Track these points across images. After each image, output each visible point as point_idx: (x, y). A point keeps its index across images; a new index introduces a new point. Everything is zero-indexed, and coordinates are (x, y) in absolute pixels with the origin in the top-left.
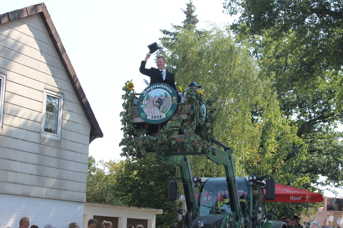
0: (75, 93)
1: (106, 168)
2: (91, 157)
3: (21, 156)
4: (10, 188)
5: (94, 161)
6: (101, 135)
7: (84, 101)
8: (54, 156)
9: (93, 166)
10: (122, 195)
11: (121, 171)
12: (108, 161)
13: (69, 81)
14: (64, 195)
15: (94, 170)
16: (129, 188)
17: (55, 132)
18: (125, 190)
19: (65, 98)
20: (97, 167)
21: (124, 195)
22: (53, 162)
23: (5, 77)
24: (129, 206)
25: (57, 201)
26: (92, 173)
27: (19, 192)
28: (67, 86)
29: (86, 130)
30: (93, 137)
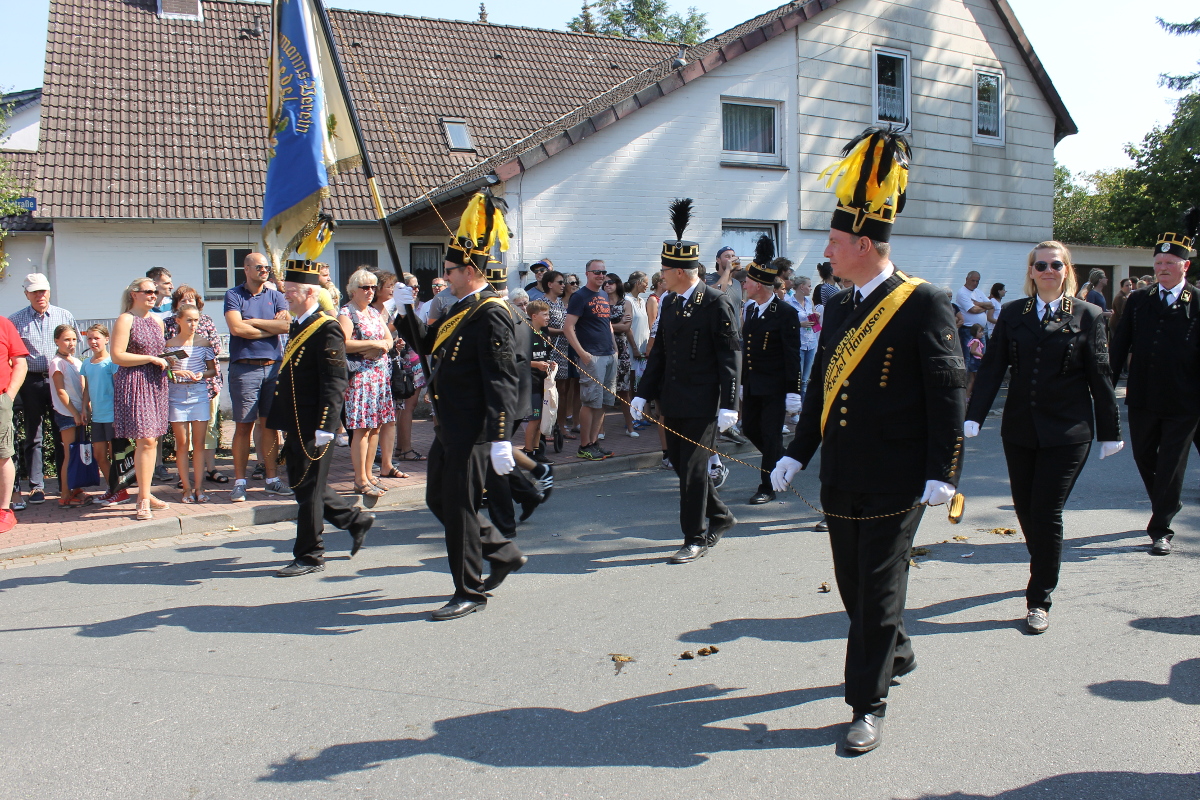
0: (1024, 63)
1: (1091, 184)
2: (1063, 167)
3: (944, 177)
4: (930, 227)
5: (1068, 175)
6: (1073, 130)
7: (1040, 75)
8: (996, 172)
9: (1066, 182)
10: (1121, 228)
11: (1117, 187)
12: (1094, 172)
13: (1013, 45)
14: (1016, 233)
15: (1069, 189)
16: (1133, 215)
17: (995, 133)
18: (1125, 219)
19: (1009, 75)
20: (1073, 184)
21: (1125, 228)
22: (996, 182)
23: (908, 53)
24: (1135, 245)
25: (1004, 243)
26: (1066, 195)
27: (945, 233)
28: (1012, 55)
29: (1048, 125)
30: (1061, 134)
